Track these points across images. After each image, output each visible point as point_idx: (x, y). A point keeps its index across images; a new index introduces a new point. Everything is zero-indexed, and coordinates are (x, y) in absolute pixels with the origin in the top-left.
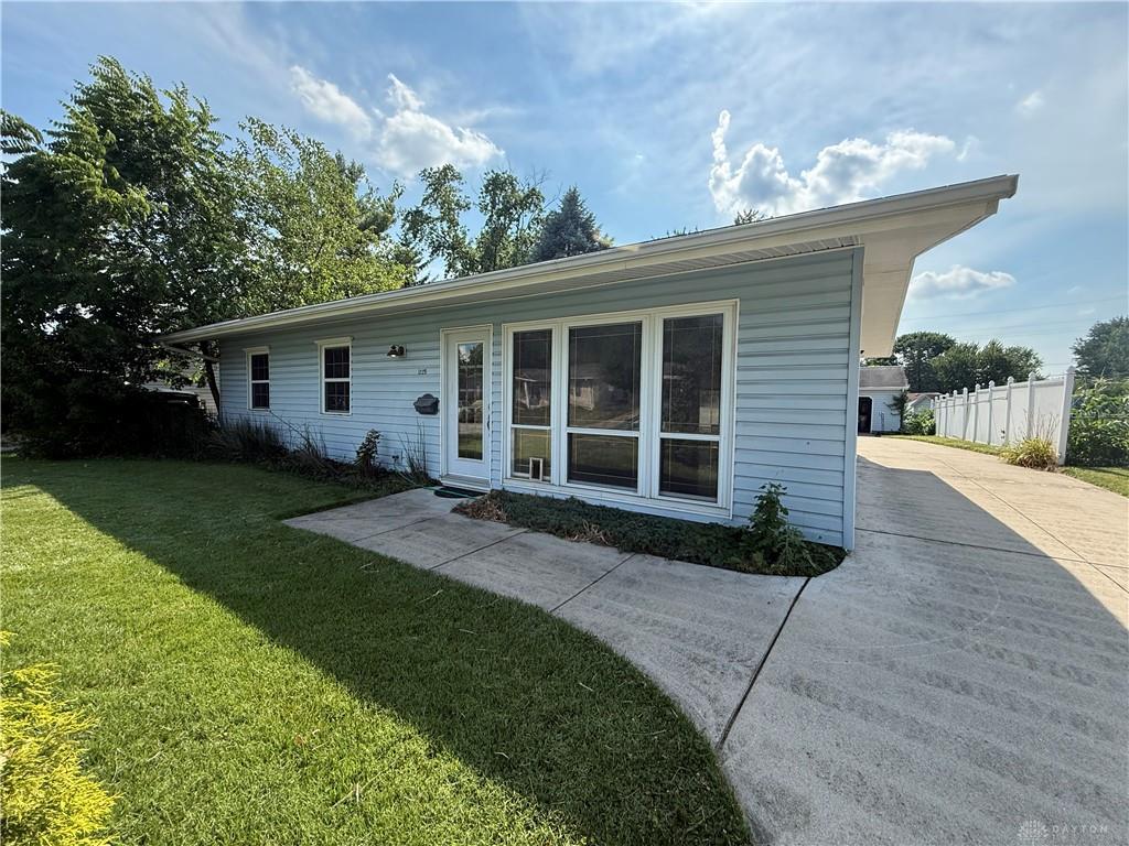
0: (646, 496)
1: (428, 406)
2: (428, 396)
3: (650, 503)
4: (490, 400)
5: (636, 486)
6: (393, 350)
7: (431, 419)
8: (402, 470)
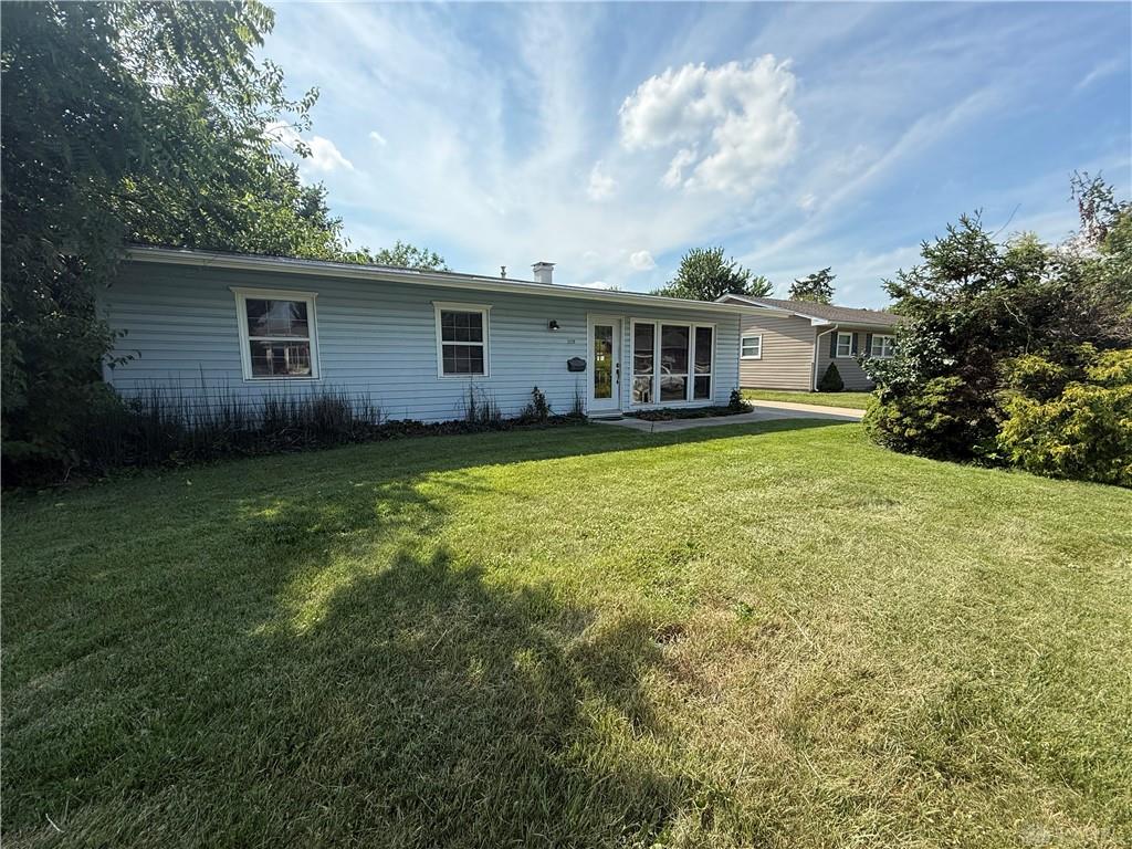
1: (577, 366)
2: (577, 359)
3: (691, 404)
4: (623, 361)
5: (685, 398)
6: (553, 325)
7: (580, 375)
8: (559, 413)
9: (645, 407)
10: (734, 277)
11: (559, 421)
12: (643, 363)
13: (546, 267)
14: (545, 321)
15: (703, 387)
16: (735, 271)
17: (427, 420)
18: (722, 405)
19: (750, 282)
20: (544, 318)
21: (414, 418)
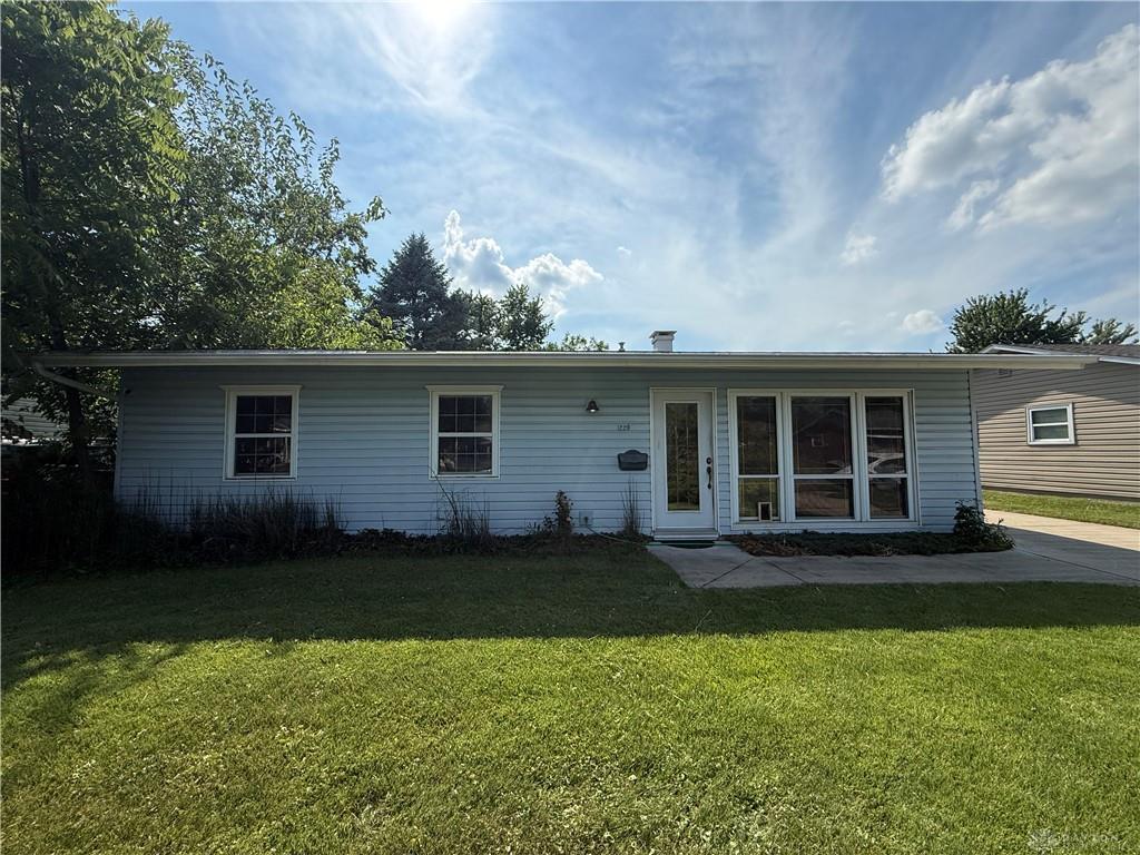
0: (864, 519)
1: (633, 462)
2: (633, 453)
3: (866, 525)
4: (716, 455)
5: (852, 514)
6: (593, 405)
7: (637, 476)
8: (599, 531)
9: (759, 528)
10: (1052, 326)
11: (599, 543)
12: (757, 457)
13: (665, 337)
14: (582, 402)
15: (890, 497)
16: (1052, 317)
17: (412, 530)
18: (935, 530)
19: (1086, 330)
20: (580, 398)
21: (397, 527)
